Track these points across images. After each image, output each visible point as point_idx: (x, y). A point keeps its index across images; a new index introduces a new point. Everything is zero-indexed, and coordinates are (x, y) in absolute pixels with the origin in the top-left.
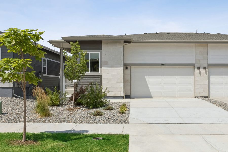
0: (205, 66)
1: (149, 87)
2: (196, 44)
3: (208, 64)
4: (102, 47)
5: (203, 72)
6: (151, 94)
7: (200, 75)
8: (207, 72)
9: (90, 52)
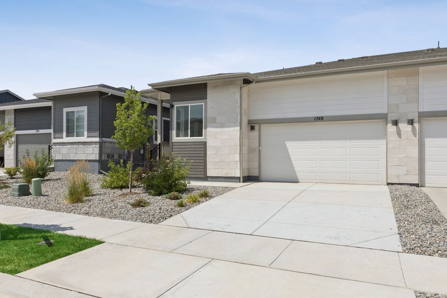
0: (410, 118)
1: (293, 161)
2: (390, 71)
3: (419, 113)
4: (208, 93)
5: (407, 131)
6: (296, 175)
7: (400, 137)
8: (417, 131)
9: (190, 104)
